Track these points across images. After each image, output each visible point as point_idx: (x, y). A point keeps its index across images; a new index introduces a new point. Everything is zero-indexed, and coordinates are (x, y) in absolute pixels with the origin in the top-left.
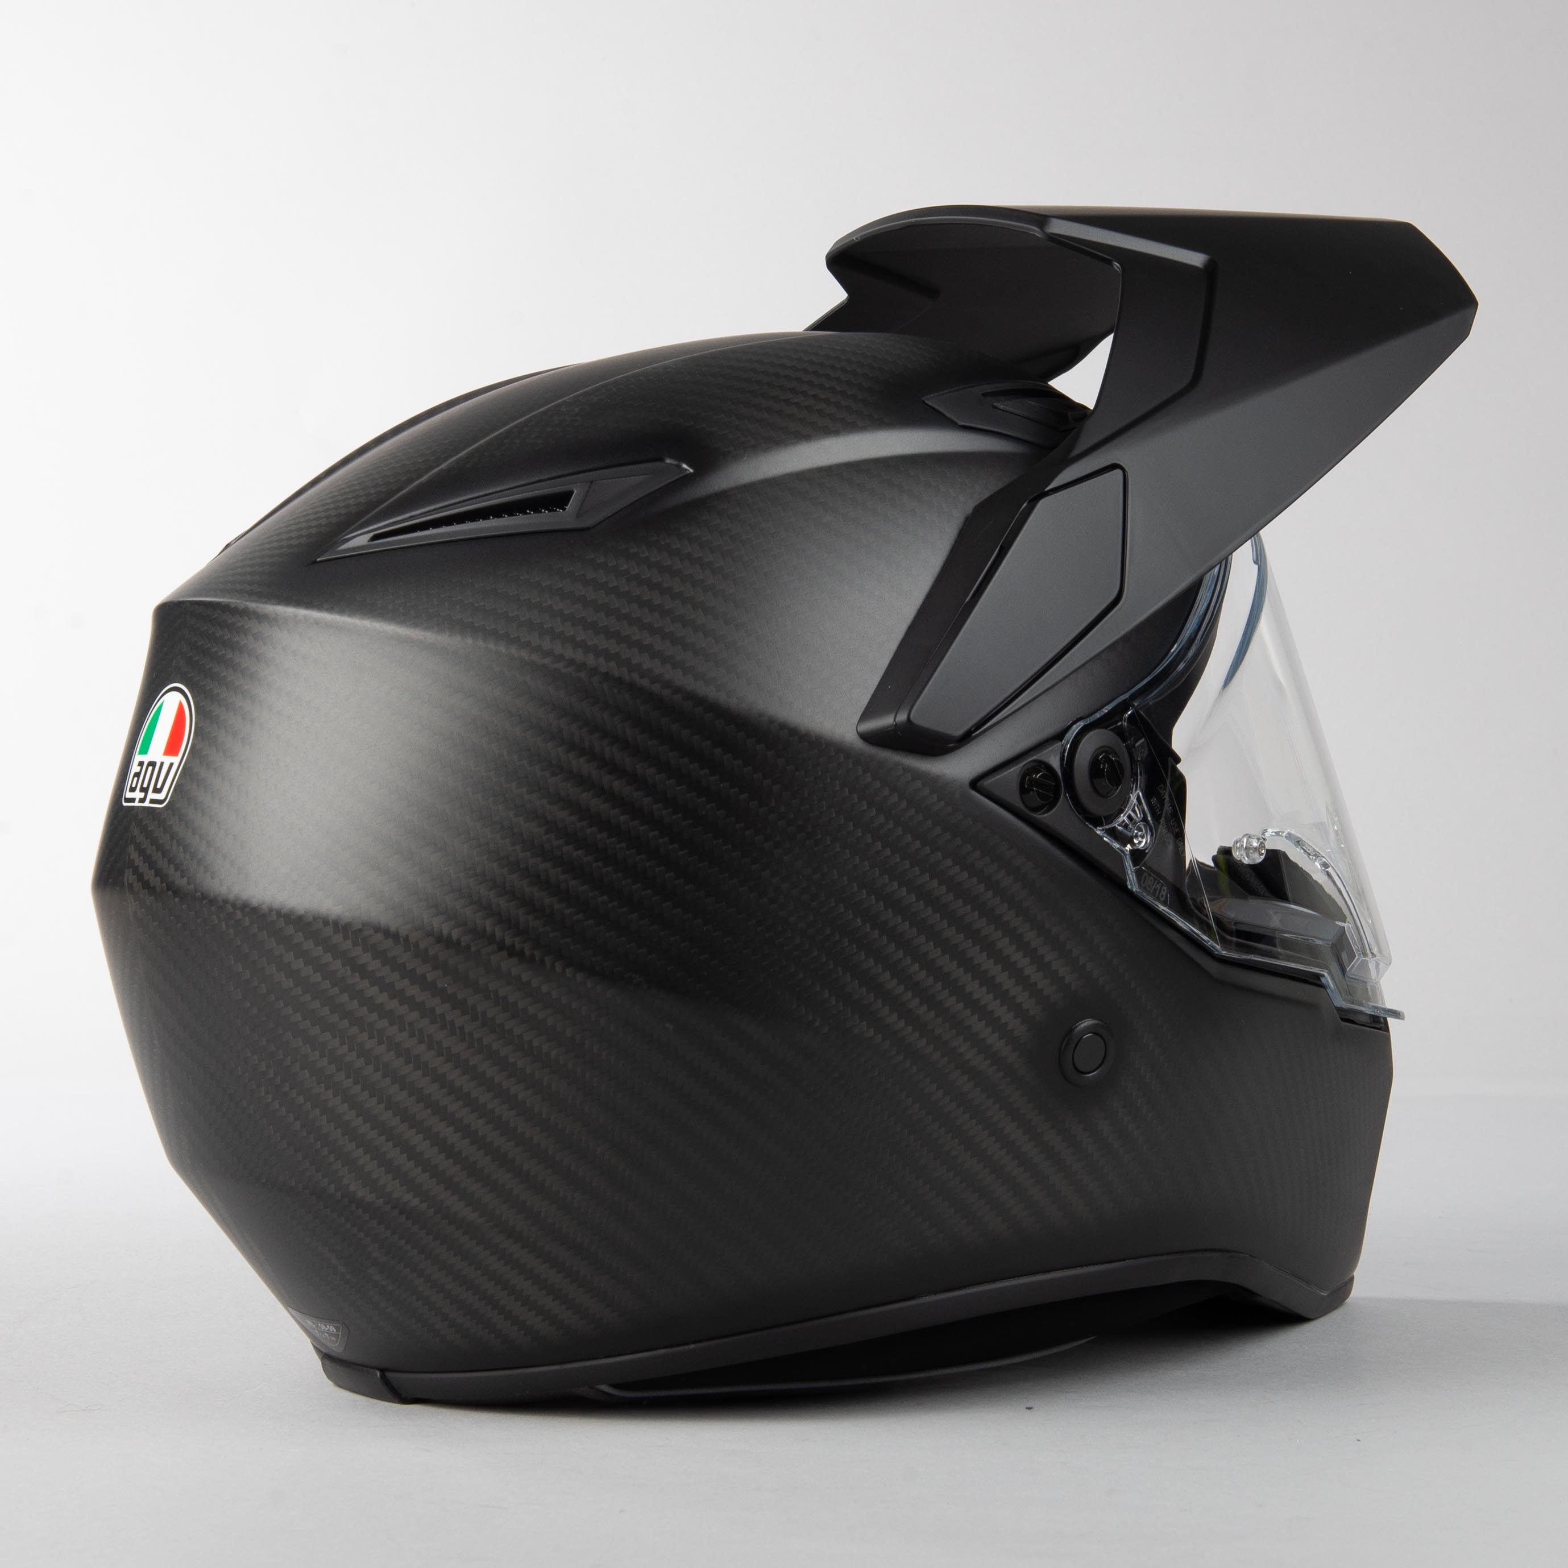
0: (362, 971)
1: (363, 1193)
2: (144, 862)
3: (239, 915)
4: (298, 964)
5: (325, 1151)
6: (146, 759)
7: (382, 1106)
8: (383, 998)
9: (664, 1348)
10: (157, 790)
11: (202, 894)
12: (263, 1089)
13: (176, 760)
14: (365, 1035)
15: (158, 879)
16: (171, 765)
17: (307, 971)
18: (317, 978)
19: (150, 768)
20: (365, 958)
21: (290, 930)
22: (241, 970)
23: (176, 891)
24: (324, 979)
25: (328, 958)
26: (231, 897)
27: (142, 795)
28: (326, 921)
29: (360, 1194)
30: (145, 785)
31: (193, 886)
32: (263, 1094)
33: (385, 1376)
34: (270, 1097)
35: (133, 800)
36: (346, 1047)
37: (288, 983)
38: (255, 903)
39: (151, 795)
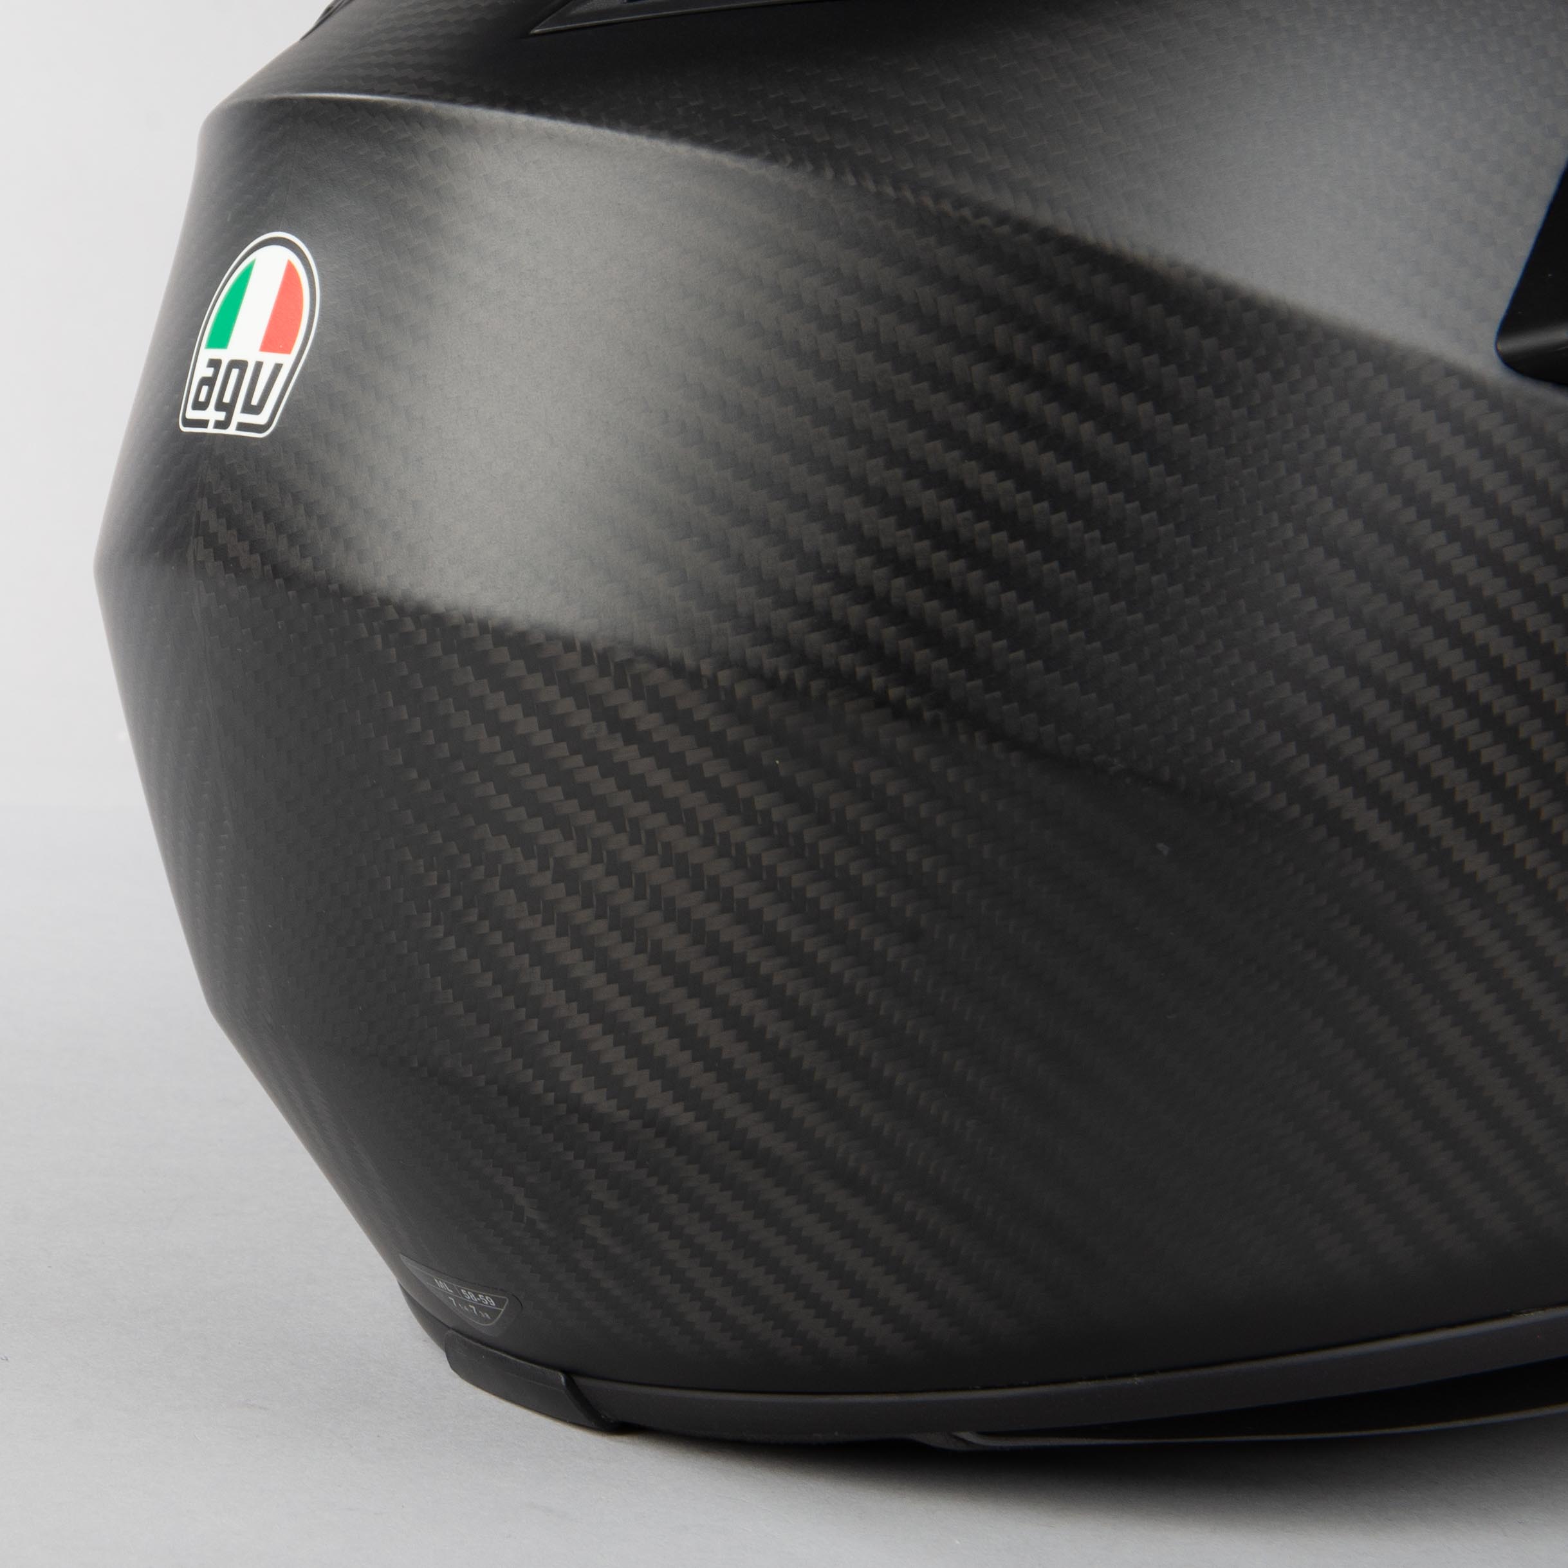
0: (628, 731)
1: (595, 1098)
2: (229, 528)
3: (409, 625)
4: (512, 713)
5: (534, 1025)
6: (225, 356)
7: (642, 958)
8: (659, 778)
9: (1090, 1379)
10: (248, 409)
11: (341, 586)
12: (429, 915)
13: (287, 360)
14: (623, 838)
15: (257, 557)
16: (278, 368)
17: (527, 725)
18: (545, 737)
19: (235, 373)
20: (634, 709)
21: (502, 655)
22: (406, 717)
23: (291, 579)
24: (557, 740)
25: (567, 705)
26: (397, 594)
27: (221, 416)
28: (569, 645)
29: (590, 1098)
30: (227, 399)
31: (323, 572)
32: (428, 924)
33: (573, 1381)
34: (440, 930)
35: (204, 423)
36: (585, 858)
37: (490, 744)
38: (439, 606)
39: (239, 417)
